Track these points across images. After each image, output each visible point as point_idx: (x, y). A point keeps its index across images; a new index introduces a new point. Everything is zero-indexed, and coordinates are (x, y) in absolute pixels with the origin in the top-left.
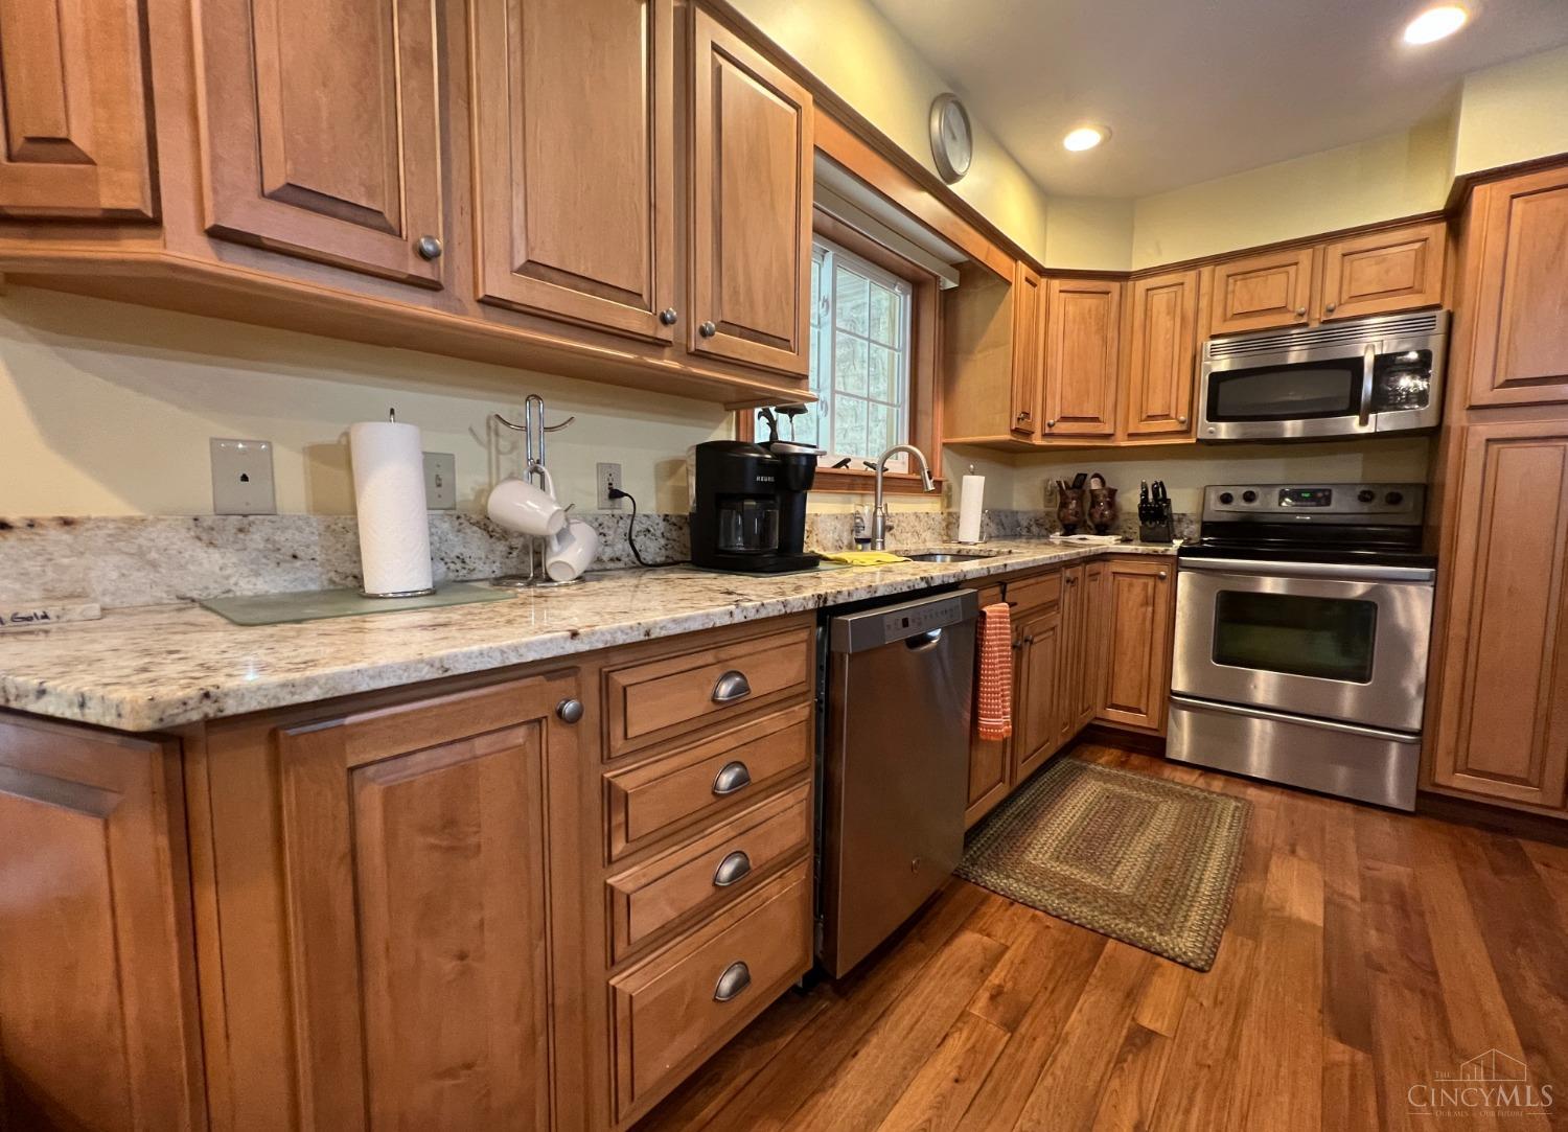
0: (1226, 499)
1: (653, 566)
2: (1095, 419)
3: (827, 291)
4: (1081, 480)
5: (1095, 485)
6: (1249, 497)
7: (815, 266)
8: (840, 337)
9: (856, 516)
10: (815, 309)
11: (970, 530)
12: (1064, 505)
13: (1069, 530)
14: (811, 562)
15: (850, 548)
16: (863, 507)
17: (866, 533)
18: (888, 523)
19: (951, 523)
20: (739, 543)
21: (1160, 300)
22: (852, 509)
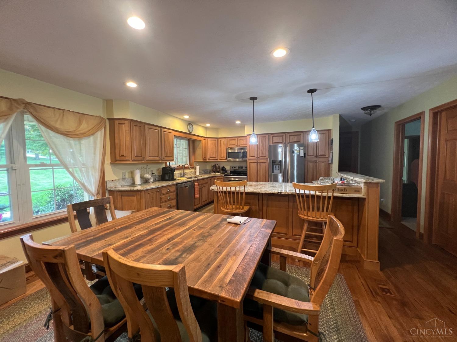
0: (232, 168)
1: (157, 181)
2: (215, 157)
3: (176, 143)
4: (216, 165)
5: (217, 166)
6: (235, 167)
7: (174, 140)
8: (178, 149)
9: (181, 173)
10: (174, 145)
11: (198, 173)
12: (213, 169)
13: (214, 172)
14: (175, 180)
15: (180, 177)
16: (182, 172)
17: (182, 175)
18: (186, 173)
19: (195, 172)
20: (167, 178)
21: (222, 142)
22: (180, 172)
